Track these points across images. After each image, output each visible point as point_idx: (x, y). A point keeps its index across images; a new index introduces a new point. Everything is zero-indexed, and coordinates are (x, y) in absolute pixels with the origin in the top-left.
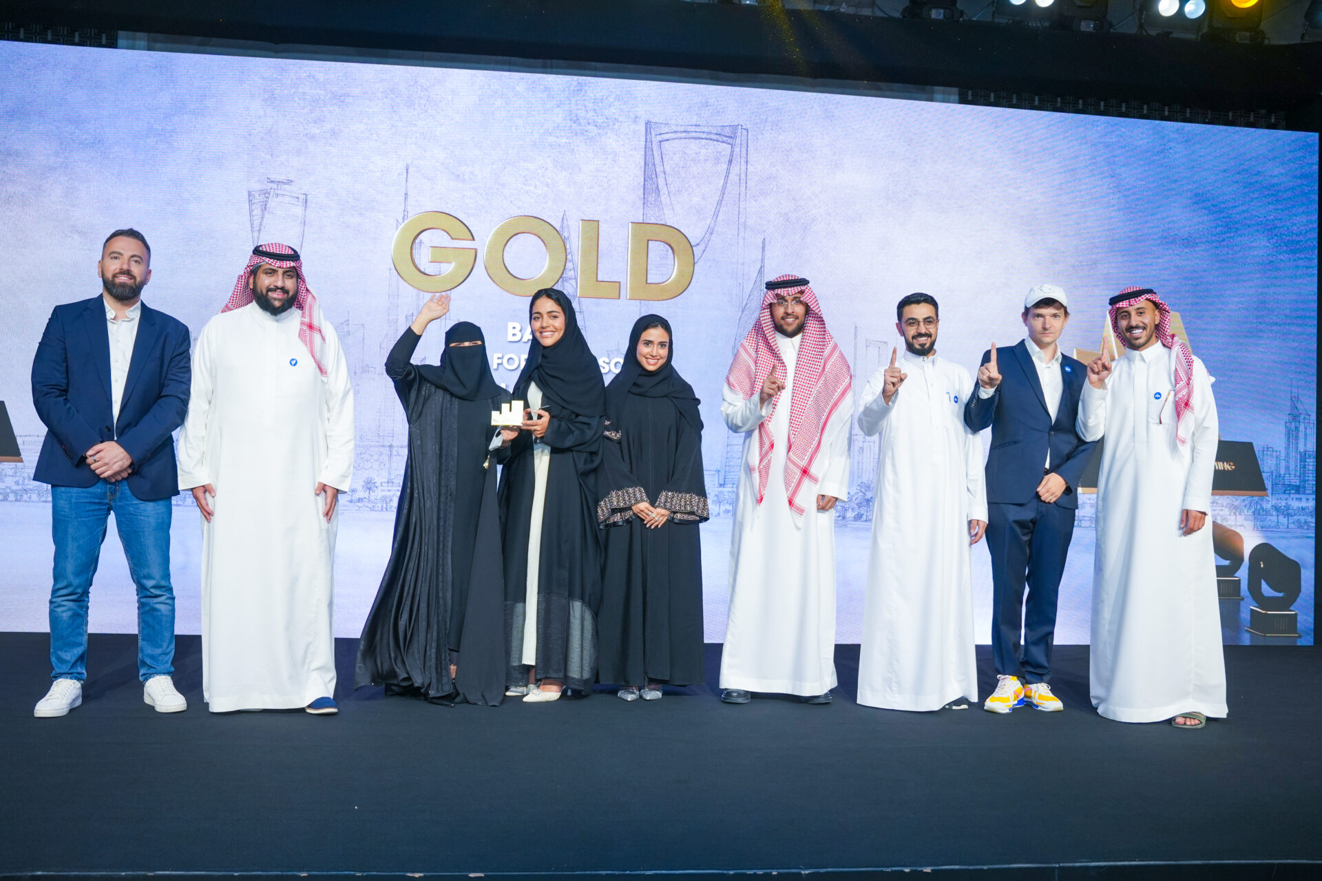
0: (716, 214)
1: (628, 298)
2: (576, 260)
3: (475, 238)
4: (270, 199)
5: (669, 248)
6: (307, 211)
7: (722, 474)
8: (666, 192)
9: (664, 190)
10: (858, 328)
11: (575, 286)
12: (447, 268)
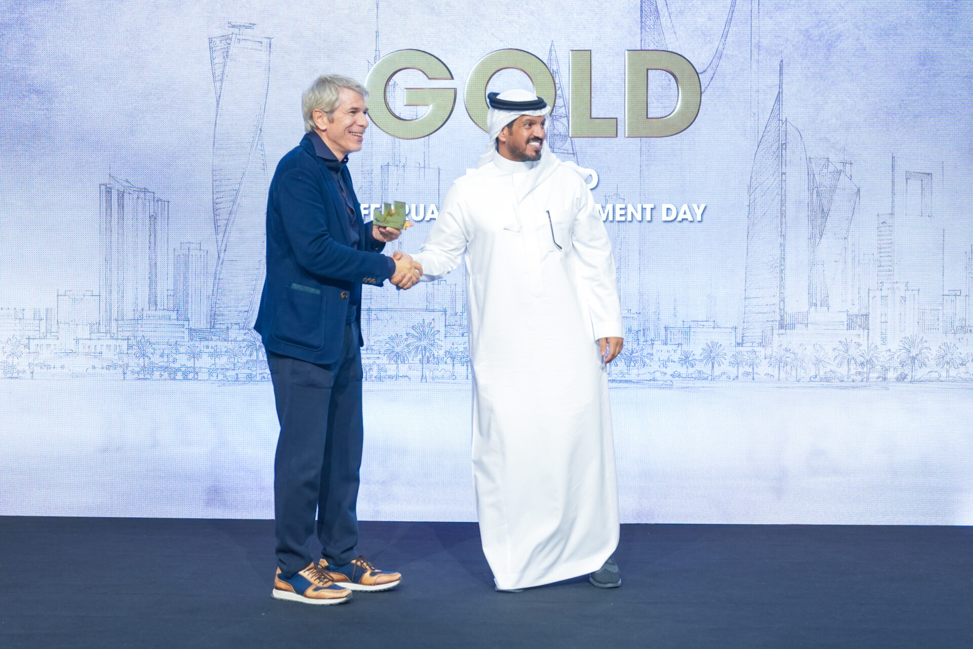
0: (725, 36)
1: (626, 136)
2: (567, 95)
3: (454, 77)
4: (232, 46)
5: (672, 77)
6: (271, 56)
7: (739, 331)
8: (667, 14)
9: (663, 11)
10: (896, 159)
11: (567, 126)
12: (424, 112)
